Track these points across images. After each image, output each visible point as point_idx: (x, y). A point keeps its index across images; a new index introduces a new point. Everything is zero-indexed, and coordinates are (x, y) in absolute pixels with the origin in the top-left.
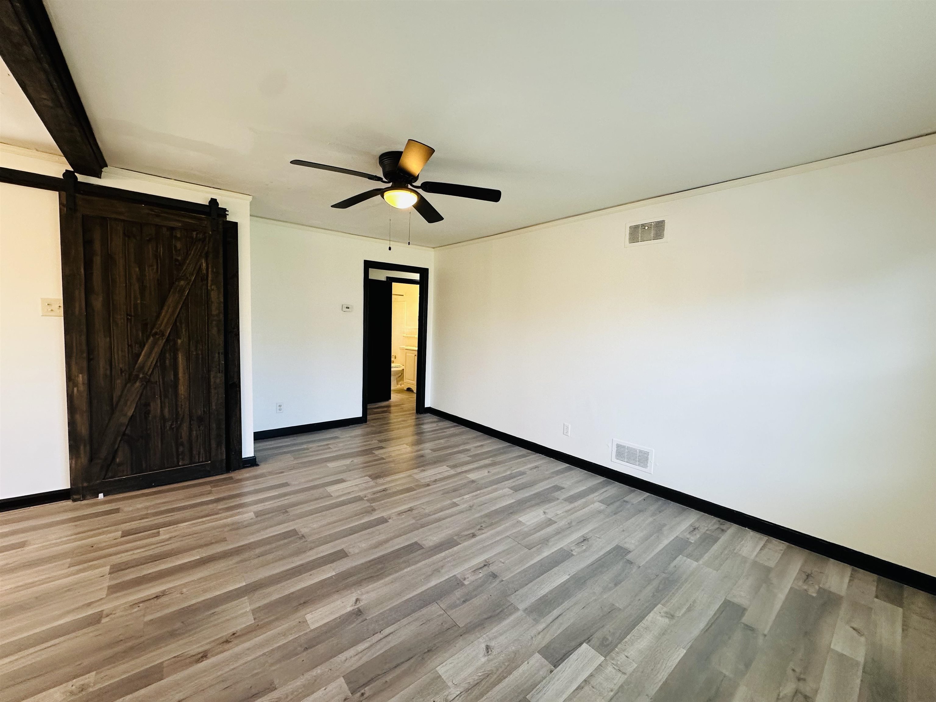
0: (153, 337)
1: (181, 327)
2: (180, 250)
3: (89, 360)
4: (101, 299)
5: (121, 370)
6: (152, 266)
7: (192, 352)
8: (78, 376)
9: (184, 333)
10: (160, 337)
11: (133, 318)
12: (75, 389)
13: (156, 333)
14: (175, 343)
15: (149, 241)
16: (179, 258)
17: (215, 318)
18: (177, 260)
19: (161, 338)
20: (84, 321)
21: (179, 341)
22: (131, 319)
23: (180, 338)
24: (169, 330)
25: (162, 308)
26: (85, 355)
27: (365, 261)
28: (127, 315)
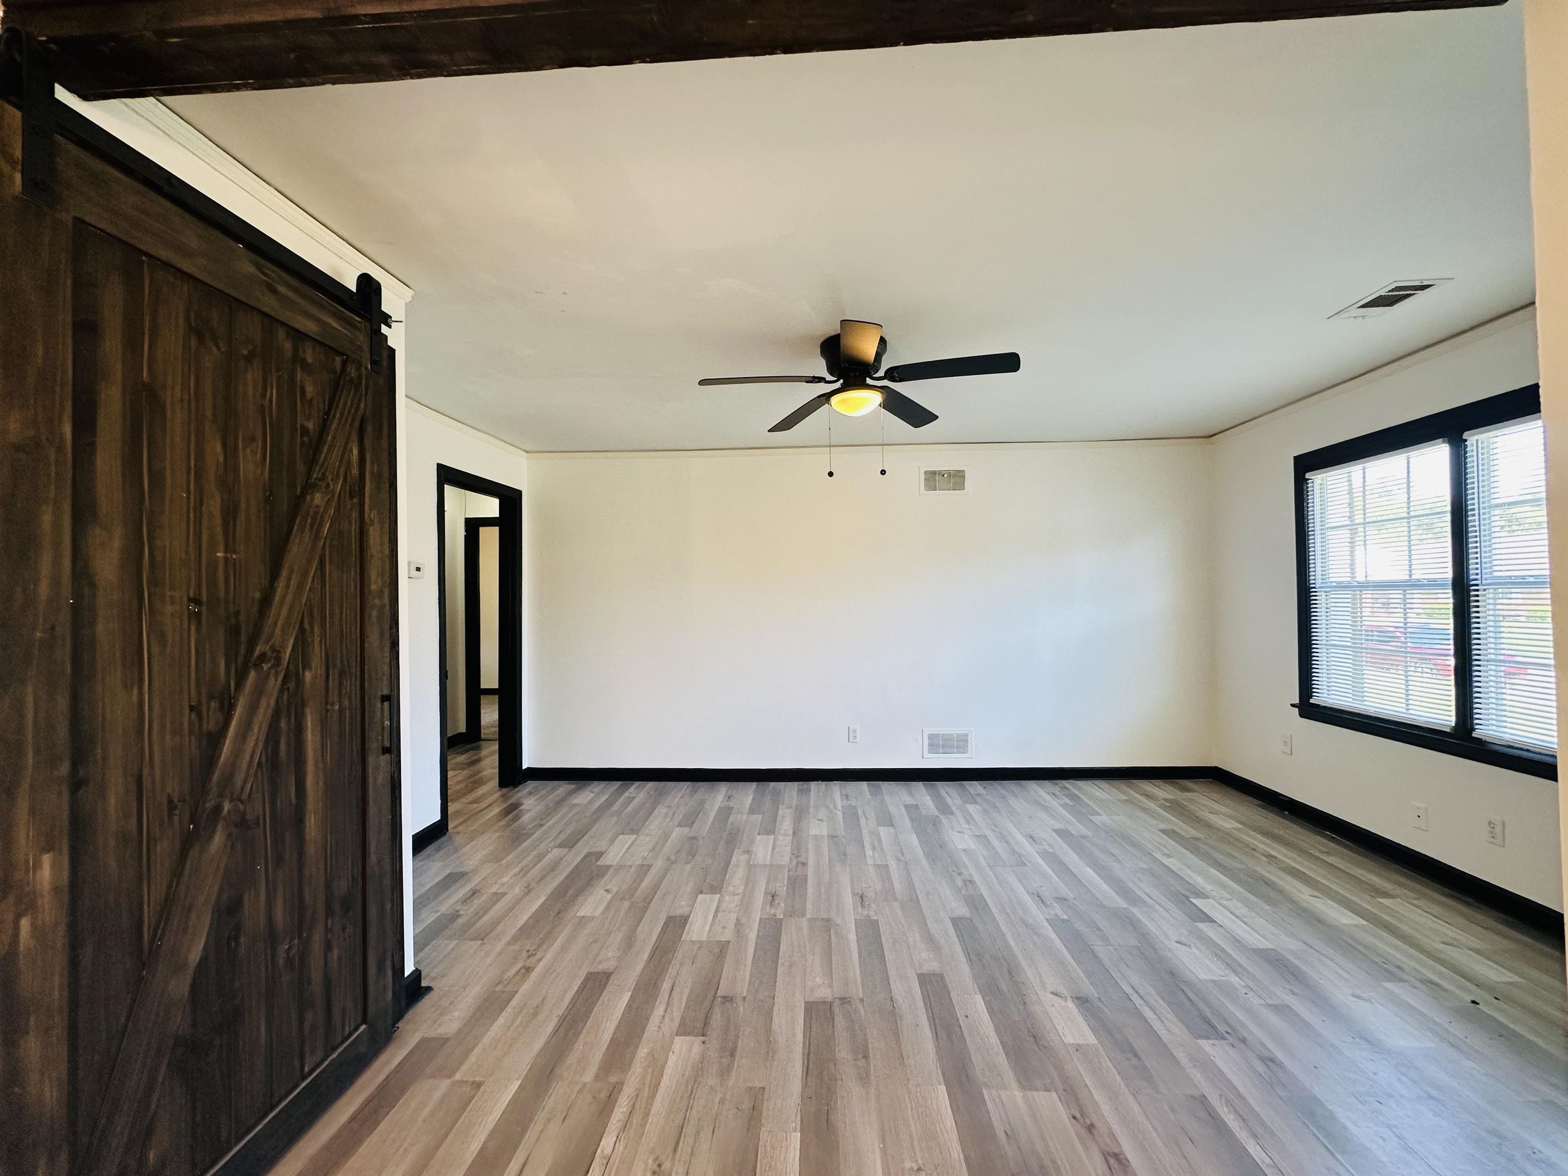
0: (256, 670)
1: (312, 632)
2: (311, 401)
3: (76, 784)
4: (117, 543)
5: (170, 801)
6: (253, 439)
7: (333, 704)
8: (37, 865)
9: (317, 650)
10: (270, 668)
11: (204, 609)
12: (25, 923)
13: (263, 657)
14: (299, 680)
15: (249, 359)
16: (310, 425)
17: (377, 601)
18: (305, 431)
19: (273, 671)
20: (64, 631)
21: (308, 675)
22: (199, 613)
23: (310, 669)
24: (292, 641)
25: (274, 575)
26: (64, 769)
27: (438, 464)
28: (190, 600)
